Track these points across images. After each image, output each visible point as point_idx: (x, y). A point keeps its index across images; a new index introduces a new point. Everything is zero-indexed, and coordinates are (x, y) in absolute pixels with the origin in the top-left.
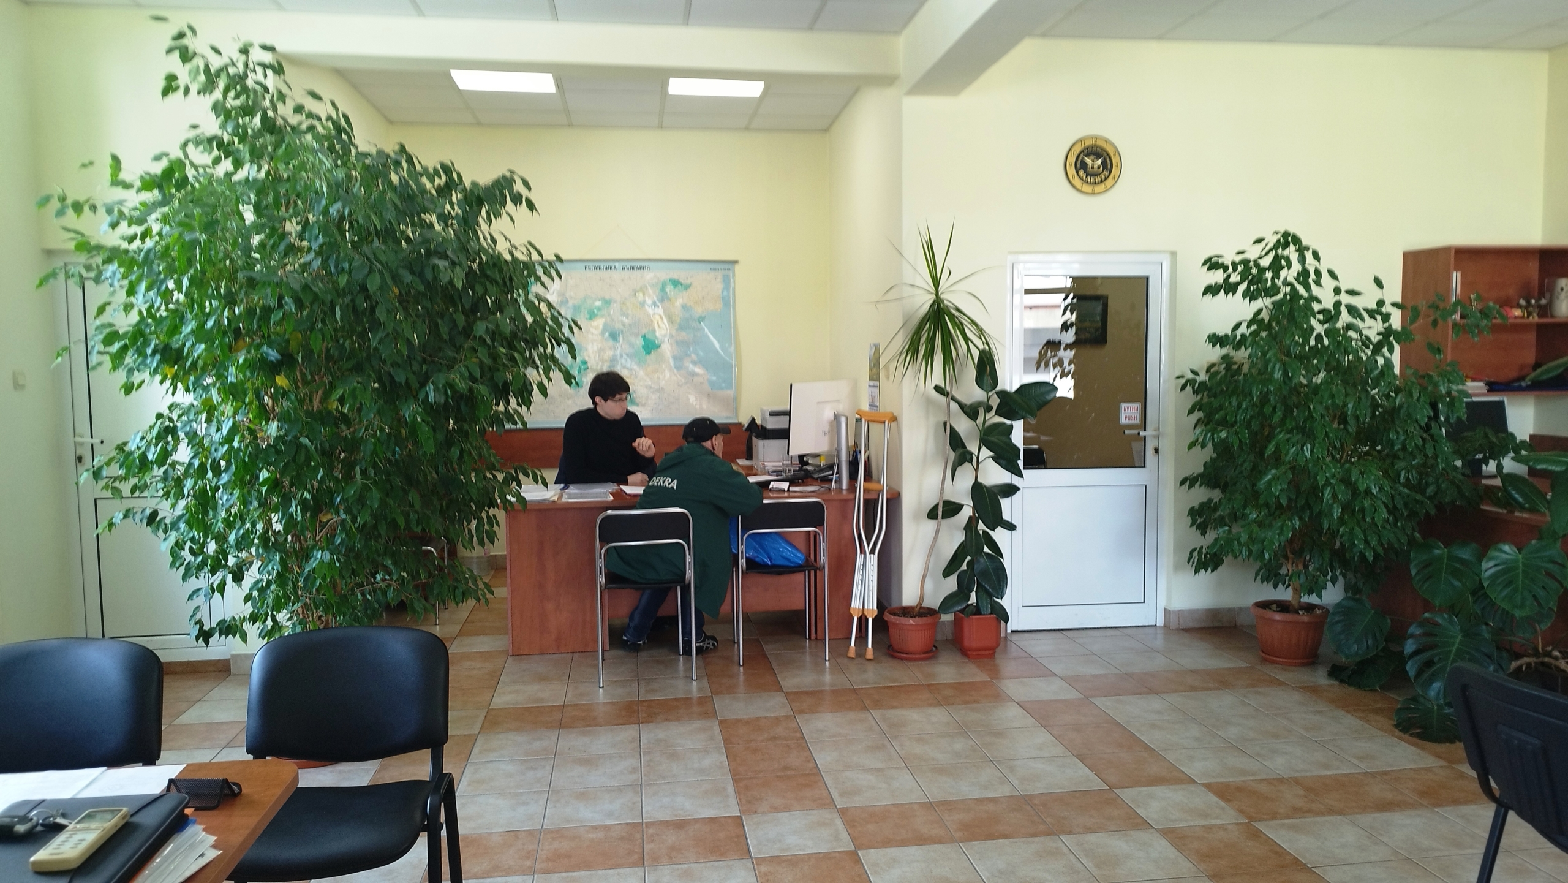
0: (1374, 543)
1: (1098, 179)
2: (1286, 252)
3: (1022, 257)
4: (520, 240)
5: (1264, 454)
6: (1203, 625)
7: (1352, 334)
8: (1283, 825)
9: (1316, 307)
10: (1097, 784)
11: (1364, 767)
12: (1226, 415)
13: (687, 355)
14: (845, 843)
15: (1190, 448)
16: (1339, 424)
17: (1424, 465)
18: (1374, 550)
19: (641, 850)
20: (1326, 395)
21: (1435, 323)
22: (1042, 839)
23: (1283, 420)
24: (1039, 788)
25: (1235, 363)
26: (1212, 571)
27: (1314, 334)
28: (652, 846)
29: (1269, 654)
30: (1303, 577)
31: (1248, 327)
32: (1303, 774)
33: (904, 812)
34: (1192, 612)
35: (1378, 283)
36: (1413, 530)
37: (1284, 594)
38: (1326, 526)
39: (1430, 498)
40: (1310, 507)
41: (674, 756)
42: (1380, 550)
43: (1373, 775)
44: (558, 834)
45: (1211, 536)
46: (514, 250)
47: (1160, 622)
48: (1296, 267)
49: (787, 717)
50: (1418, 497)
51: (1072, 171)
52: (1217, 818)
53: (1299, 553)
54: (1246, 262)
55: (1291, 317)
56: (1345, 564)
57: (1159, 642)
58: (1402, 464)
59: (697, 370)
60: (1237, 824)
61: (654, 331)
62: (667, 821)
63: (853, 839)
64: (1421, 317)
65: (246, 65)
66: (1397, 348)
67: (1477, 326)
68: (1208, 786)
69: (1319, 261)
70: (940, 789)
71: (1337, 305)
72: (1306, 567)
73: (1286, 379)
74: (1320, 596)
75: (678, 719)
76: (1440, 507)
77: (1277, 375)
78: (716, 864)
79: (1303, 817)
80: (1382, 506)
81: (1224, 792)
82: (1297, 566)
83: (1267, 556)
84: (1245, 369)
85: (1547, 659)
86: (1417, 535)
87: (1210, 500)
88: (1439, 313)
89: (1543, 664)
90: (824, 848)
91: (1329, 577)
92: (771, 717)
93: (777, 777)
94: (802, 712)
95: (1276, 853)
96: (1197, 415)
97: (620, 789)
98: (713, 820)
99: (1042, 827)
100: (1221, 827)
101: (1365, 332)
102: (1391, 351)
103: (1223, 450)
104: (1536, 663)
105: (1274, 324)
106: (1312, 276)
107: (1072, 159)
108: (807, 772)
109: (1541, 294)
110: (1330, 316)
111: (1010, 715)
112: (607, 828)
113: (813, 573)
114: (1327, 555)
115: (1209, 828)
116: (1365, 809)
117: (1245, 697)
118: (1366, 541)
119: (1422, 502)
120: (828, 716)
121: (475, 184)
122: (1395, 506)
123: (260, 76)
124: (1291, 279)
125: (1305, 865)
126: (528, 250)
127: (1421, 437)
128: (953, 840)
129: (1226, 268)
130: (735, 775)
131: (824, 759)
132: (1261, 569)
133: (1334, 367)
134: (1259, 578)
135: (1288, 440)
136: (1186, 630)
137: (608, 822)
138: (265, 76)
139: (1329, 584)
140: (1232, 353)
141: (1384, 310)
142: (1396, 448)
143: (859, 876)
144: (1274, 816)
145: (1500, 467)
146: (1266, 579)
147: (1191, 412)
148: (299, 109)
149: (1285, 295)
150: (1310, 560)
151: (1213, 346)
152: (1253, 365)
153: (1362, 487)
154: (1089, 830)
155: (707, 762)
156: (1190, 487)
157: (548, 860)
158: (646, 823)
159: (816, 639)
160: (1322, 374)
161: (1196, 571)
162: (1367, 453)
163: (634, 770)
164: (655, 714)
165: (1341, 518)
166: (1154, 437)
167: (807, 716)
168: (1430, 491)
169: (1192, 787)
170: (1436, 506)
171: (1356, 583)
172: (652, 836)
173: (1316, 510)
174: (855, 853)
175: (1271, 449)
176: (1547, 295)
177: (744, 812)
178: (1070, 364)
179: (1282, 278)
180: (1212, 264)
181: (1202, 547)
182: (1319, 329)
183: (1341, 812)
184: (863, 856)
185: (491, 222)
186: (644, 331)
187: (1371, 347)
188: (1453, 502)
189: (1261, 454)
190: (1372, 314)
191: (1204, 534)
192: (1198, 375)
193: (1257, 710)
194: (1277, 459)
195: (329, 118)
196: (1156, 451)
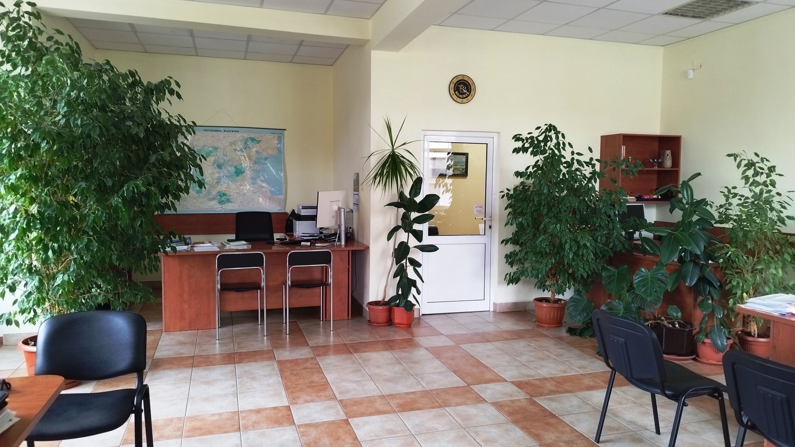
0: (587, 269)
1: (464, 96)
2: (550, 134)
3: (428, 133)
4: (174, 113)
5: (539, 229)
6: (511, 310)
7: (578, 173)
8: (546, 398)
9: (563, 160)
10: (462, 384)
11: (581, 372)
12: (523, 209)
13: (259, 177)
14: (342, 416)
15: (505, 226)
16: (572, 215)
17: (608, 234)
18: (587, 273)
19: (238, 424)
20: (567, 201)
21: (614, 169)
22: (436, 409)
23: (548, 213)
24: (435, 386)
25: (527, 186)
26: (515, 284)
27: (562, 173)
28: (244, 422)
29: (540, 323)
30: (556, 286)
31: (533, 169)
32: (555, 376)
33: (371, 400)
34: (506, 304)
35: (590, 150)
36: (604, 263)
37: (547, 294)
38: (566, 262)
39: (611, 249)
40: (559, 253)
41: (254, 379)
42: (590, 273)
43: (585, 375)
44: (194, 418)
45: (515, 268)
46: (171, 118)
47: (492, 310)
48: (555, 141)
49: (312, 358)
50: (606, 248)
51: (452, 91)
52: (516, 397)
53: (554, 275)
54: (532, 138)
55: (552, 165)
56: (575, 280)
57: (491, 318)
58: (599, 233)
59: (264, 185)
60: (526, 399)
61: (241, 164)
62: (251, 410)
63: (346, 414)
64: (608, 166)
65: (18, 12)
66: (598, 180)
67: (632, 171)
68: (513, 383)
69: (564, 139)
70: (388, 389)
71: (573, 159)
72: (557, 281)
73: (549, 194)
74: (563, 295)
75: (255, 361)
76: (615, 253)
77: (545, 191)
78: (278, 428)
79: (555, 394)
80: (591, 253)
81: (519, 385)
82: (553, 281)
83: (540, 276)
84: (531, 189)
85: (659, 321)
86: (605, 265)
87: (515, 251)
88: (616, 164)
89: (657, 323)
90: (332, 418)
91: (567, 286)
92: (303, 358)
93: (307, 386)
94: (319, 355)
95: (542, 410)
96: (509, 210)
97: (226, 395)
98: (275, 408)
99: (437, 404)
100: (518, 400)
101: (583, 172)
102: (595, 182)
103: (520, 226)
104: (654, 323)
105: (544, 167)
106: (562, 146)
107: (452, 86)
108: (323, 384)
109: (659, 157)
110: (569, 165)
111: (421, 354)
112: (220, 414)
113: (324, 287)
114: (567, 276)
115: (513, 401)
116: (581, 390)
117: (530, 342)
118: (584, 269)
119: (608, 251)
120: (332, 357)
121: (149, 83)
122: (596, 253)
123: (27, 20)
124: (552, 147)
125: (555, 415)
126: (179, 118)
127: (608, 220)
128: (395, 412)
129: (522, 140)
130: (286, 387)
131: (330, 377)
132: (537, 283)
133: (571, 189)
134: (536, 287)
135: (550, 222)
136: (504, 313)
137: (220, 412)
138: (30, 20)
139: (567, 289)
140: (526, 181)
141: (593, 162)
142: (596, 225)
143: (349, 430)
144: (542, 394)
145: (640, 234)
146: (540, 288)
147: (506, 208)
148: (50, 39)
149: (550, 153)
150: (559, 278)
151: (517, 177)
152: (535, 187)
153: (582, 243)
154: (458, 404)
155: (271, 381)
156: (505, 244)
157: (189, 431)
158: (241, 411)
159: (326, 320)
160: (565, 192)
161: (508, 284)
162: (584, 228)
163: (233, 386)
164: (243, 359)
165: (573, 258)
166: (490, 220)
167: (322, 357)
168: (611, 245)
169: (505, 383)
170: (614, 253)
171: (579, 289)
172: (244, 417)
173: (562, 255)
174: (347, 420)
175: (542, 226)
176: (662, 158)
177: (291, 404)
178: (450, 186)
179: (548, 146)
180: (517, 138)
181: (511, 273)
182: (564, 170)
183: (571, 392)
184: (351, 421)
185: (158, 104)
186: (236, 164)
187: (587, 179)
188: (621, 250)
189: (538, 228)
190: (588, 164)
191: (512, 267)
192: (510, 191)
193: (535, 348)
194: (545, 231)
195: (67, 44)
196: (490, 227)
